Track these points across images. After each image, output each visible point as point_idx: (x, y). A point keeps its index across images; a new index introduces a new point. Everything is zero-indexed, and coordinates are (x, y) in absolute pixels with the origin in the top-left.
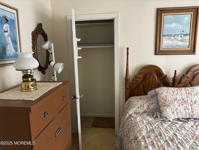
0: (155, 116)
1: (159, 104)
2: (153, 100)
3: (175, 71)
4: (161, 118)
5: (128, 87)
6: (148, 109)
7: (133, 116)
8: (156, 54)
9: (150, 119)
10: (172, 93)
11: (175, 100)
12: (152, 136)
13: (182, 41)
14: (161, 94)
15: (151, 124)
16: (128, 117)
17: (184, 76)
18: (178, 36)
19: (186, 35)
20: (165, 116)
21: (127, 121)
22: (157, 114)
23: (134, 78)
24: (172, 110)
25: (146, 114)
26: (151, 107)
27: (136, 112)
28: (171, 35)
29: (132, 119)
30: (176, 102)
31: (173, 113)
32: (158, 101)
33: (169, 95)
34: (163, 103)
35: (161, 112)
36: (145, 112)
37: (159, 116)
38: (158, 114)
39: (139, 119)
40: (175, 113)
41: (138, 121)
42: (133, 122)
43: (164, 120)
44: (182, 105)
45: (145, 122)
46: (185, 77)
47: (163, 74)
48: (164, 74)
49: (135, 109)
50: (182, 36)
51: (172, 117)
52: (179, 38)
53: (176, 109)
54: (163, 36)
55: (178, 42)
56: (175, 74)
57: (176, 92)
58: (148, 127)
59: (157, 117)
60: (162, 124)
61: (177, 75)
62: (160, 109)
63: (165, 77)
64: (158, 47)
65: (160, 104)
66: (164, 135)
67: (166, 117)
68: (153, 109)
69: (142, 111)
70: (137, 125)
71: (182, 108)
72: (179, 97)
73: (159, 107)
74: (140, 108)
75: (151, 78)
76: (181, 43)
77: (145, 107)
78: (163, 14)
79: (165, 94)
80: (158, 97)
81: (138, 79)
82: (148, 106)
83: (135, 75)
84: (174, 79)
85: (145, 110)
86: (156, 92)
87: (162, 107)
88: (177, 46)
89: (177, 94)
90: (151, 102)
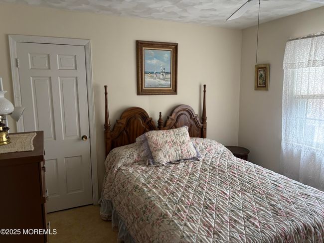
0: (147, 163)
1: (150, 150)
2: (143, 147)
3: (160, 113)
4: (154, 164)
5: (109, 136)
6: (138, 158)
7: (122, 169)
8: (138, 94)
9: (144, 168)
10: (161, 136)
11: (165, 143)
12: (152, 181)
13: (164, 79)
14: (152, 138)
15: (146, 172)
16: (117, 172)
17: (168, 118)
18: (160, 74)
19: (167, 73)
20: (158, 161)
21: (117, 176)
22: (149, 161)
23: (115, 125)
24: (164, 154)
25: (137, 163)
26: (142, 154)
27: (125, 163)
28: (152, 73)
29: (123, 171)
30: (166, 145)
31: (165, 156)
32: (149, 147)
33: (159, 138)
34: (154, 148)
35: (153, 158)
36: (135, 162)
37: (151, 163)
38: (151, 160)
39: (131, 170)
40: (167, 157)
41: (131, 172)
42: (126, 174)
43: (158, 165)
44: (173, 147)
45: (139, 171)
46: (170, 119)
47: (148, 117)
48: (150, 117)
49: (123, 160)
50: (164, 74)
51: (164, 161)
52: (161, 77)
53: (168, 152)
54: (145, 73)
55: (160, 81)
56: (160, 116)
57: (165, 135)
58: (144, 175)
59: (149, 164)
60: (157, 170)
61: (162, 117)
62: (152, 155)
63: (150, 120)
64: (140, 86)
65: (152, 149)
66: (163, 178)
67: (159, 163)
68: (144, 156)
69: (132, 161)
70: (132, 176)
71: (172, 151)
72: (168, 139)
73: (151, 153)
74: (130, 158)
75: (136, 122)
76: (163, 82)
77: (135, 155)
78: (143, 48)
79: (155, 138)
80: (149, 142)
81: (121, 125)
82: (139, 155)
83: (117, 120)
84: (159, 122)
85: (136, 160)
86: (145, 137)
87: (154, 152)
88: (160, 85)
89: (166, 137)
90: (142, 149)
